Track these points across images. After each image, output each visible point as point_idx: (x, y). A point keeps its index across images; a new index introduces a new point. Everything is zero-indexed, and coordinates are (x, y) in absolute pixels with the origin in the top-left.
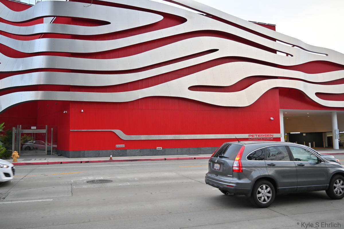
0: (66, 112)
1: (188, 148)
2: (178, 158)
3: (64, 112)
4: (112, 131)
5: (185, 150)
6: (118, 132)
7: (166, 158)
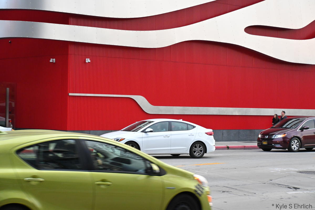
0: (54, 59)
1: (237, 131)
2: (245, 147)
3: (51, 61)
4: (130, 98)
5: (233, 132)
6: (141, 100)
7: (228, 146)
